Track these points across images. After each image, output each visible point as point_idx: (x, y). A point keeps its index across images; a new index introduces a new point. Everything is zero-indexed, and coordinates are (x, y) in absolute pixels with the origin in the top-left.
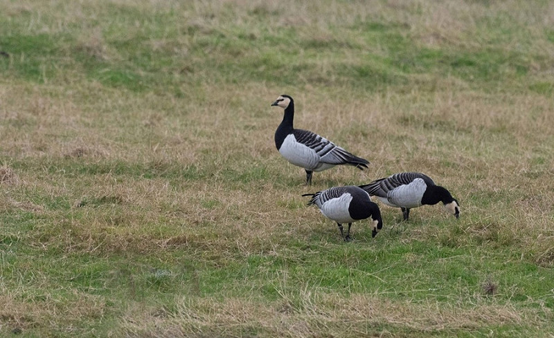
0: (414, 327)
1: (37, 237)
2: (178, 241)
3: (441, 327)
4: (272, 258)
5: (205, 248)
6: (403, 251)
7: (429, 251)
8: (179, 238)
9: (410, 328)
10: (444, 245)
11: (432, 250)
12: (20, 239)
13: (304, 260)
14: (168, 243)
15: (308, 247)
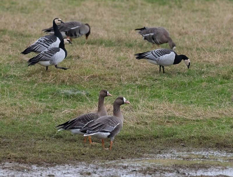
0: (188, 118)
1: (26, 75)
2: (93, 77)
3: (201, 118)
4: (137, 85)
5: (106, 80)
6: (202, 81)
7: (214, 81)
8: (94, 75)
9: (186, 119)
10: (224, 78)
11: (216, 81)
12: (17, 76)
13: (152, 86)
14: (88, 78)
15: (156, 79)
